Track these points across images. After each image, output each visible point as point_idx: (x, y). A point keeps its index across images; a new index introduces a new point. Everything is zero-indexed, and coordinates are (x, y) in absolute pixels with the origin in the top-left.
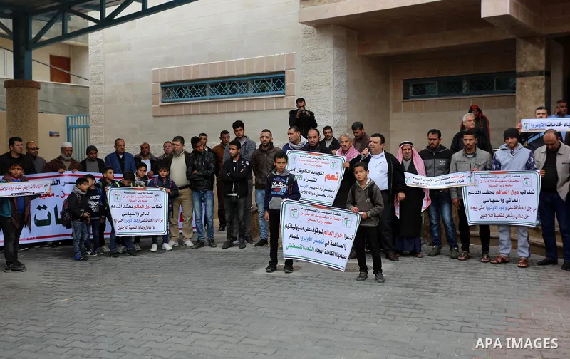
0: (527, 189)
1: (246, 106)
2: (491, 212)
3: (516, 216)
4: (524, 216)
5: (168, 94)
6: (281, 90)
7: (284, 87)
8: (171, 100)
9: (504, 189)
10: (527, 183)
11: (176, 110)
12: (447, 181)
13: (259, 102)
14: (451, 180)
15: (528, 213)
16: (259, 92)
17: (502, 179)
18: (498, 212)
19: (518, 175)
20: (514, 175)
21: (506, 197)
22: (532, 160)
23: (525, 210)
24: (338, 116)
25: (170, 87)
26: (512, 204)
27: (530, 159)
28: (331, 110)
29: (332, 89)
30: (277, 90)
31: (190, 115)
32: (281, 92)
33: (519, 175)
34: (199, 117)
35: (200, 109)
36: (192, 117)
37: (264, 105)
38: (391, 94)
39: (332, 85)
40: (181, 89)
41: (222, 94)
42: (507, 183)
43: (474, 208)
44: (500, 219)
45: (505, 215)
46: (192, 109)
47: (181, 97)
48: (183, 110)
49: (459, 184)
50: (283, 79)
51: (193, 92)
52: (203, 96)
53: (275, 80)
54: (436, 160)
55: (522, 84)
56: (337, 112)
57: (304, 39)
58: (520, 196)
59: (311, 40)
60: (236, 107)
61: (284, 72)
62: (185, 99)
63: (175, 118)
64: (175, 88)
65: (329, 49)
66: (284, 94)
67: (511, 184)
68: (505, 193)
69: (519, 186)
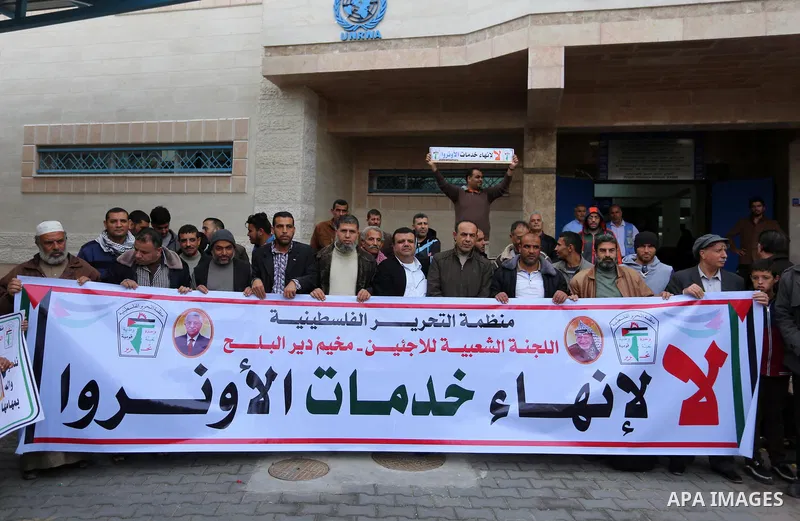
1: (171, 185)
5: (49, 162)
6: (225, 167)
7: (229, 164)
8: (53, 171)
11: (59, 186)
13: (192, 181)
16: (192, 167)
24: (306, 207)
25: (51, 153)
28: (299, 198)
29: (301, 171)
30: (219, 167)
31: (83, 193)
32: (225, 170)
34: (97, 197)
35: (99, 186)
36: (87, 197)
37: (200, 185)
38: (354, 185)
39: (301, 165)
40: (70, 156)
41: (135, 168)
46: (86, 186)
47: (68, 168)
48: (72, 186)
50: (229, 153)
51: (90, 162)
52: (104, 168)
53: (217, 152)
55: (531, 182)
56: (305, 201)
57: (264, 102)
59: (274, 103)
60: (156, 186)
61: (231, 143)
62: (75, 171)
63: (58, 197)
64: (61, 155)
65: (299, 118)
66: (231, 172)
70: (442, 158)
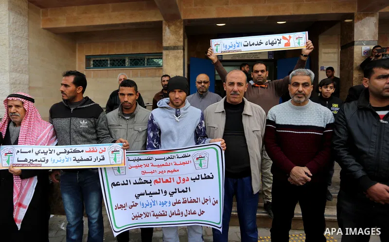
0: (202, 172)
2: (148, 210)
3: (185, 213)
4: (198, 212)
9: (166, 176)
10: (201, 165)
12: (78, 156)
14: (85, 156)
15: (204, 207)
17: (163, 162)
18: (158, 209)
19: (186, 154)
20: (181, 155)
21: (170, 188)
22: (204, 126)
23: (199, 204)
26: (178, 196)
27: (201, 124)
33: (189, 153)
42: (171, 168)
43: (122, 207)
44: (161, 219)
45: (169, 213)
49: (97, 163)
54: (74, 119)
55: (167, 55)
58: (189, 184)
67: (176, 168)
68: (167, 181)
69: (189, 170)
70: (223, 50)
